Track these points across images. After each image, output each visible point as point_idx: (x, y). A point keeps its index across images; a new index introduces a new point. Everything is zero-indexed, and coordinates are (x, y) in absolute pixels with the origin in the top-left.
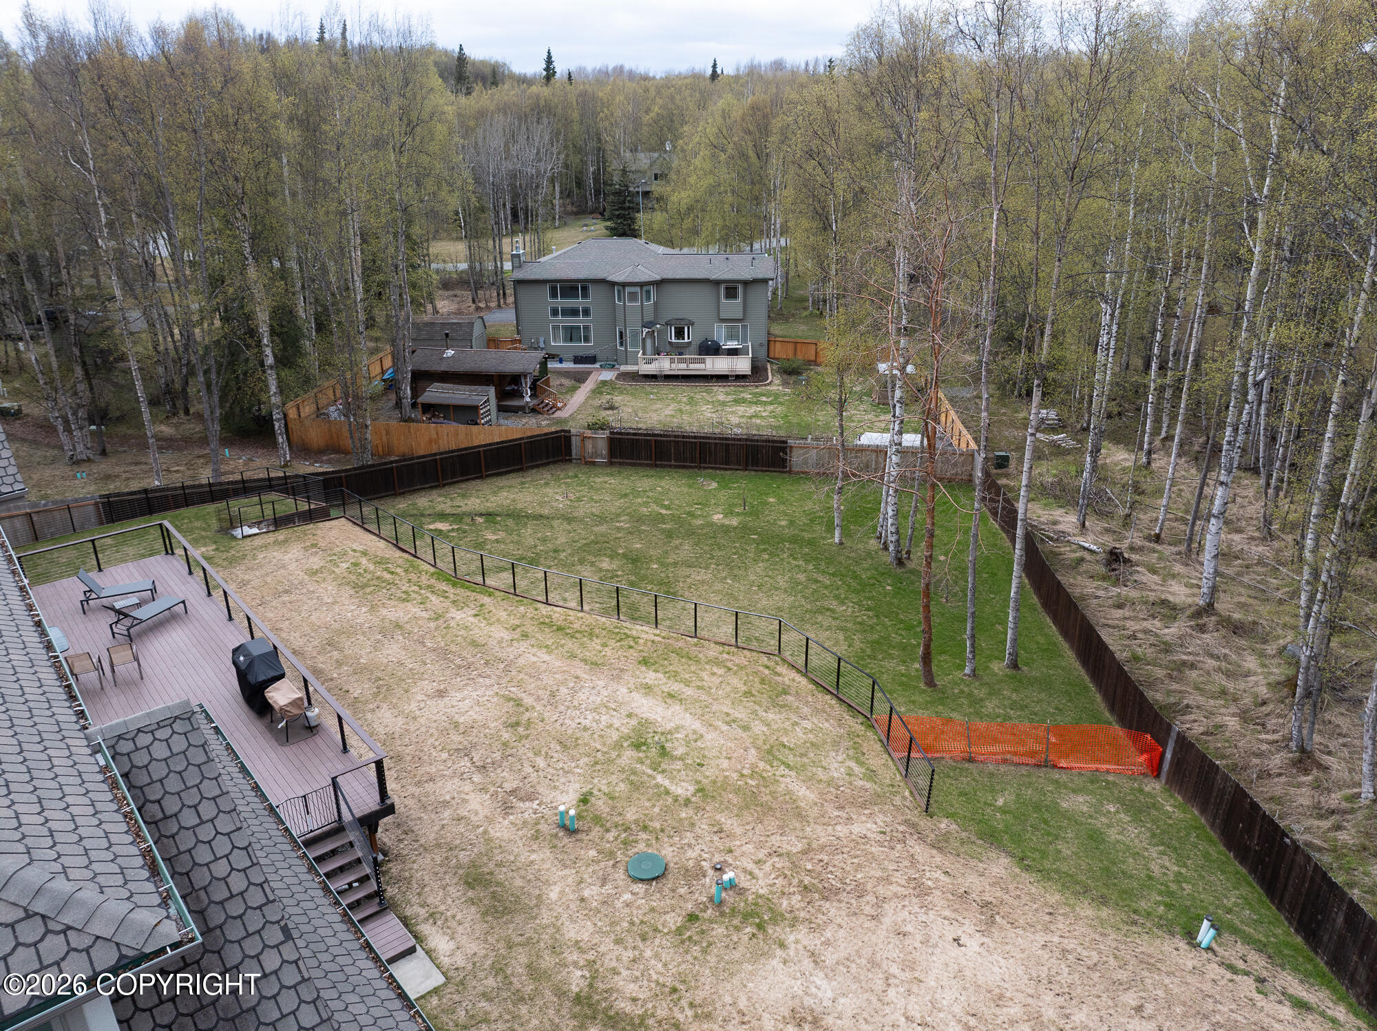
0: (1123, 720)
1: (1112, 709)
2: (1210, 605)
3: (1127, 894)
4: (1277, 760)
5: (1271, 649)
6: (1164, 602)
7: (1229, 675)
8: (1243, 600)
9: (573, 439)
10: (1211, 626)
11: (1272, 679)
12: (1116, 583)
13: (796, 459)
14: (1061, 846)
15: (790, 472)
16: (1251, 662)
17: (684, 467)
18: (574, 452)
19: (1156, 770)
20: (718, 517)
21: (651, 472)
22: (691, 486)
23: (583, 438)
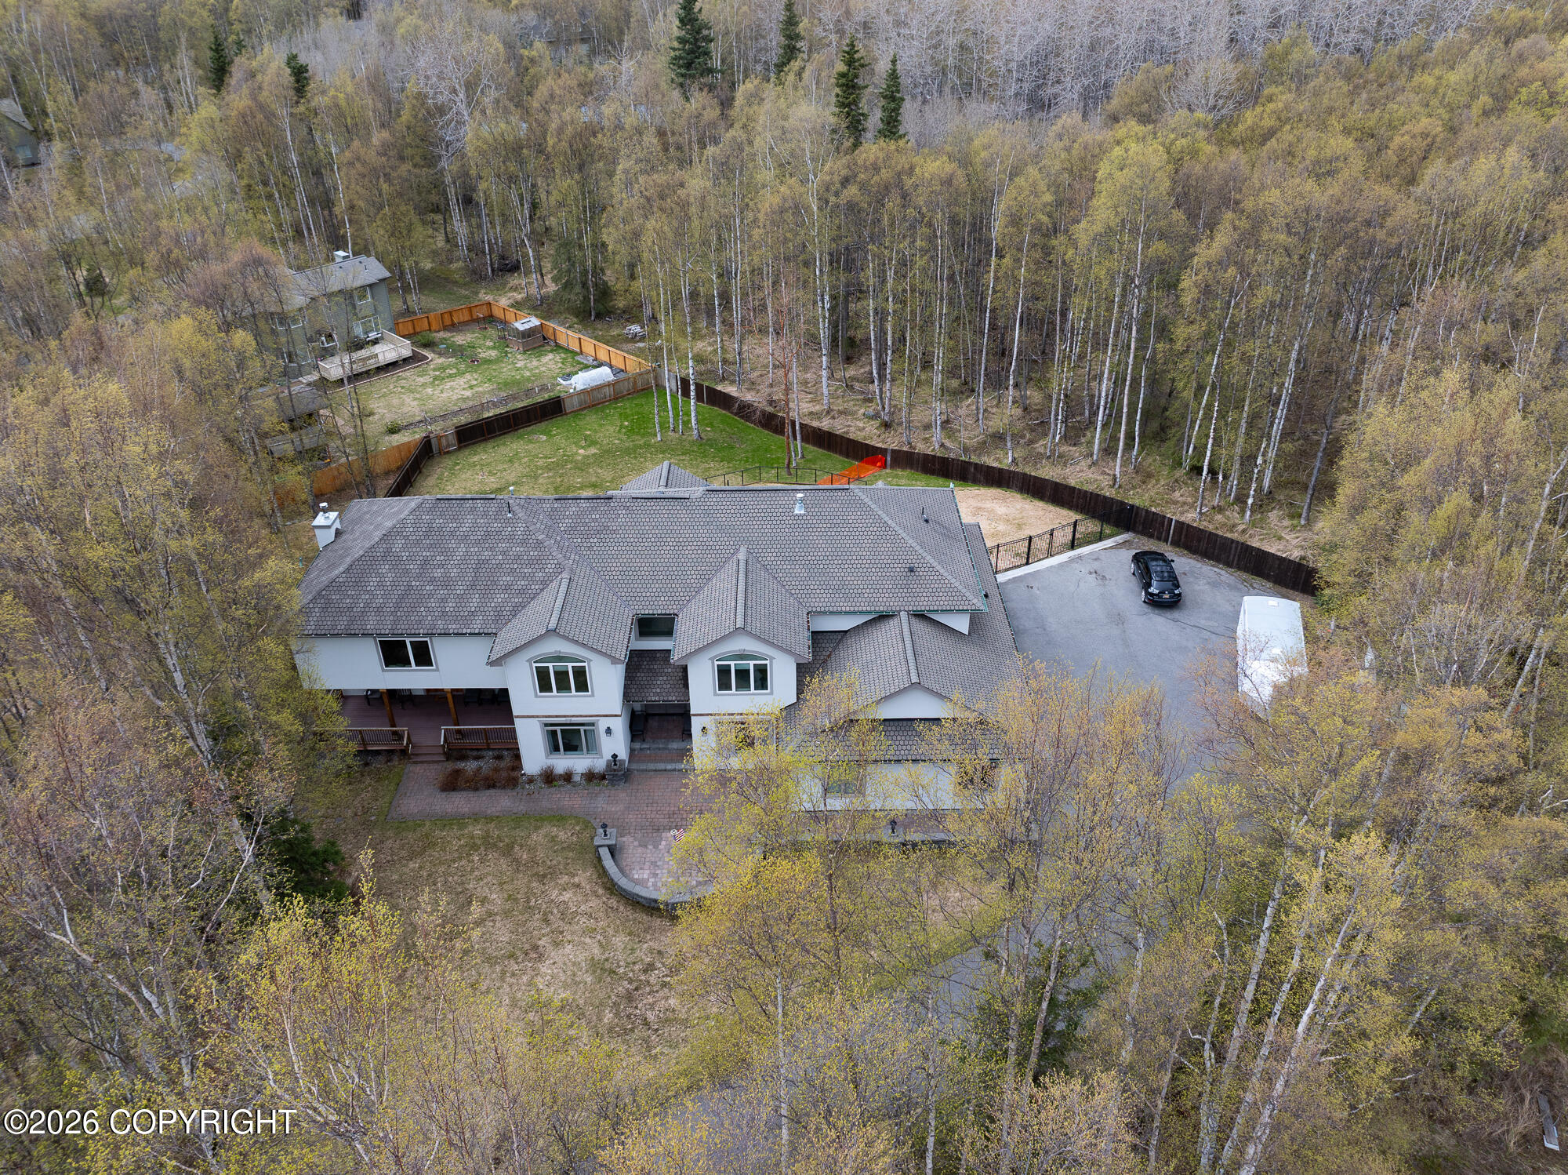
0: (856, 458)
1: (848, 456)
2: (830, 407)
5: (860, 416)
9: (433, 441)
10: (837, 415)
11: (875, 426)
13: (569, 406)
15: (571, 413)
17: (505, 434)
18: (435, 449)
19: (885, 467)
20: (581, 451)
21: (490, 445)
22: (530, 442)
23: (439, 438)
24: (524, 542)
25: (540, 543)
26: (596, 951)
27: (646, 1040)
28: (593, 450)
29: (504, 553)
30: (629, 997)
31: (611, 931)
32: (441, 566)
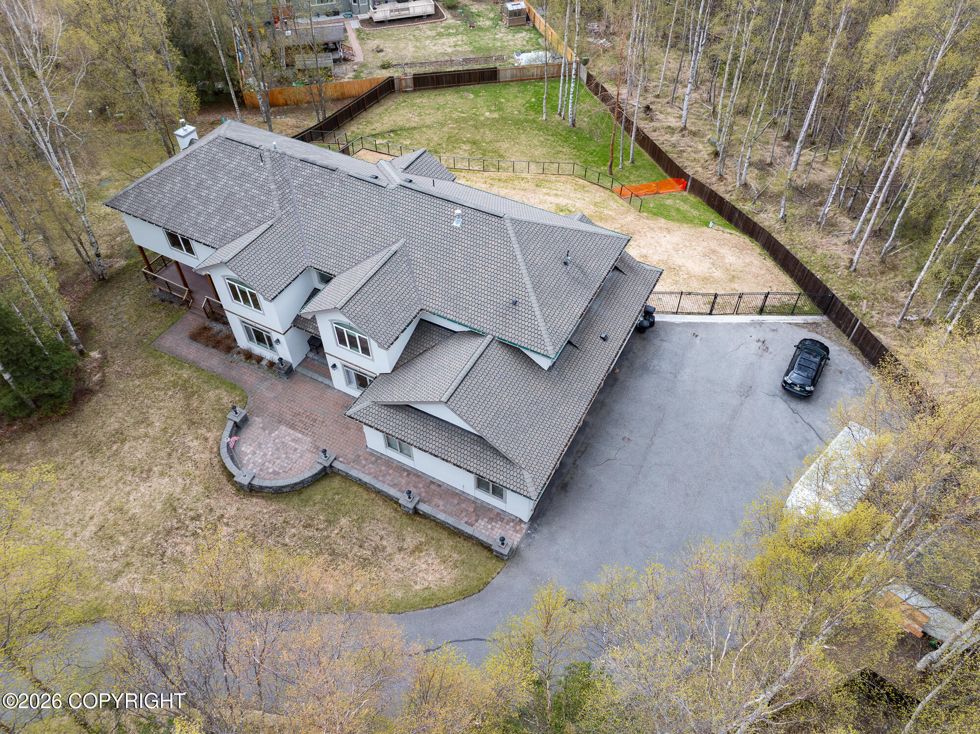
0: (671, 175)
1: (666, 171)
2: (685, 126)
3: (691, 221)
4: (714, 179)
5: (706, 140)
6: (669, 127)
7: (695, 152)
8: (693, 120)
9: (395, 81)
10: (686, 135)
11: (709, 152)
12: (652, 120)
13: (502, 76)
14: (671, 213)
15: (499, 82)
16: (700, 147)
17: (450, 87)
18: (396, 87)
19: (685, 189)
20: (487, 114)
21: (437, 92)
22: (461, 97)
23: (400, 80)
24: (262, 187)
25: (270, 191)
26: (178, 490)
27: (154, 566)
28: (496, 115)
29: (246, 191)
30: (169, 532)
31: (198, 480)
32: (208, 188)
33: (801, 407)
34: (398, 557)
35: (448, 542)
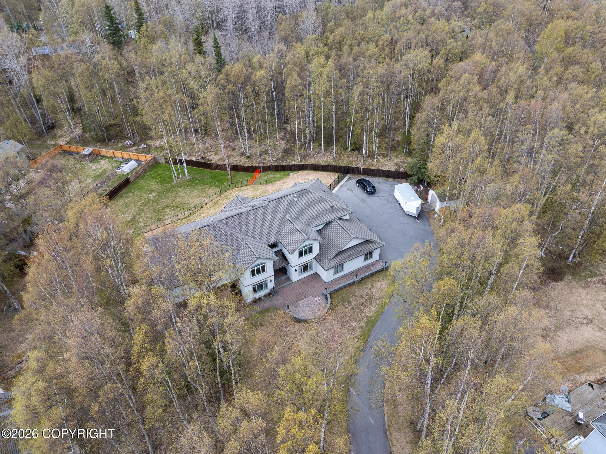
13: (132, 179)
19: (260, 172)
20: (150, 195)
22: (127, 197)
24: (226, 235)
28: (155, 194)
29: (222, 240)
33: (376, 195)
34: (372, 290)
35: (374, 278)
